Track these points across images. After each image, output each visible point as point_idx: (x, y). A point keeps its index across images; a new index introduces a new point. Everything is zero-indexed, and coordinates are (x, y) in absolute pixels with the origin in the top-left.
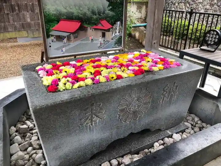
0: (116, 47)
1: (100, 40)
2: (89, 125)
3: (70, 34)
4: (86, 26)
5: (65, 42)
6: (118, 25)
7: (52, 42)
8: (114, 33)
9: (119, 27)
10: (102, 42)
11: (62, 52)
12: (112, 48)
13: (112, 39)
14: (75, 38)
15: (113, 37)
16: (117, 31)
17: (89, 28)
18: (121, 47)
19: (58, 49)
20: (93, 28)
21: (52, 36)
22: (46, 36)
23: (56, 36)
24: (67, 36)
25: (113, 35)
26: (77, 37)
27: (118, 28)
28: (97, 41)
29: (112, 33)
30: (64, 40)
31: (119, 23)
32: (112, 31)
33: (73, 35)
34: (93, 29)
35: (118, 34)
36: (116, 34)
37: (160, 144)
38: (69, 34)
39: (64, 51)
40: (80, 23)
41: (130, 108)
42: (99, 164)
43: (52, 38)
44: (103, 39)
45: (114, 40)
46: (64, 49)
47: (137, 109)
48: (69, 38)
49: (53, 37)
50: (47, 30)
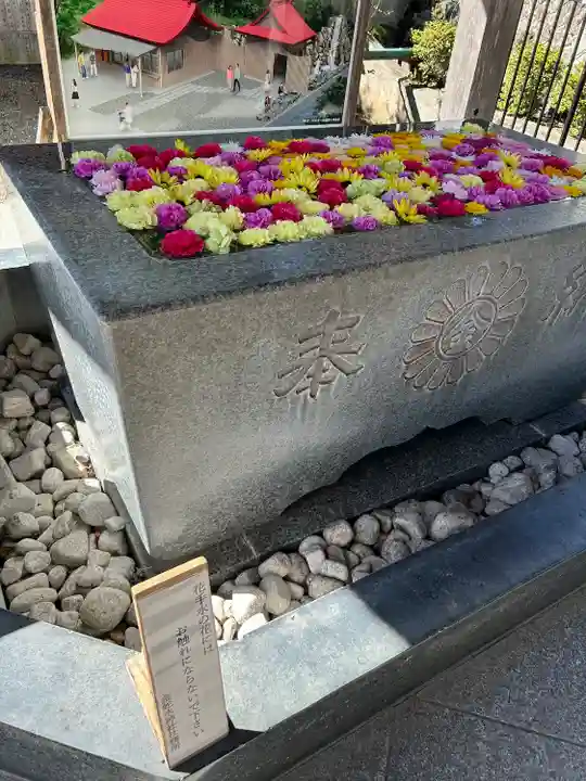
0: (321, 123)
1: (267, 86)
2: (305, 396)
3: (154, 52)
4: (216, 19)
5: (134, 85)
6: (337, 31)
7: (84, 75)
8: (318, 62)
9: (340, 39)
10: (274, 96)
11: (122, 126)
12: (306, 124)
13: (311, 89)
14: (170, 70)
15: (313, 77)
16: (332, 57)
17: (227, 33)
18: (340, 122)
19: (103, 109)
20: (243, 34)
21: (83, 50)
22: (58, 49)
23: (97, 51)
24: (142, 56)
25: (316, 71)
26: (179, 66)
27: (335, 44)
28: (255, 90)
29: (313, 61)
30: (129, 71)
31: (339, 20)
32: (313, 54)
33: (164, 53)
34: (243, 39)
35: (334, 68)
36: (325, 68)
37: (512, 467)
38: (151, 48)
39: (129, 119)
40: (193, 6)
41: (449, 342)
42: (316, 531)
43: (84, 59)
44: (278, 83)
45: (318, 92)
46: (128, 112)
47: (468, 345)
48: (148, 67)
49: (88, 56)
50: (61, 20)
